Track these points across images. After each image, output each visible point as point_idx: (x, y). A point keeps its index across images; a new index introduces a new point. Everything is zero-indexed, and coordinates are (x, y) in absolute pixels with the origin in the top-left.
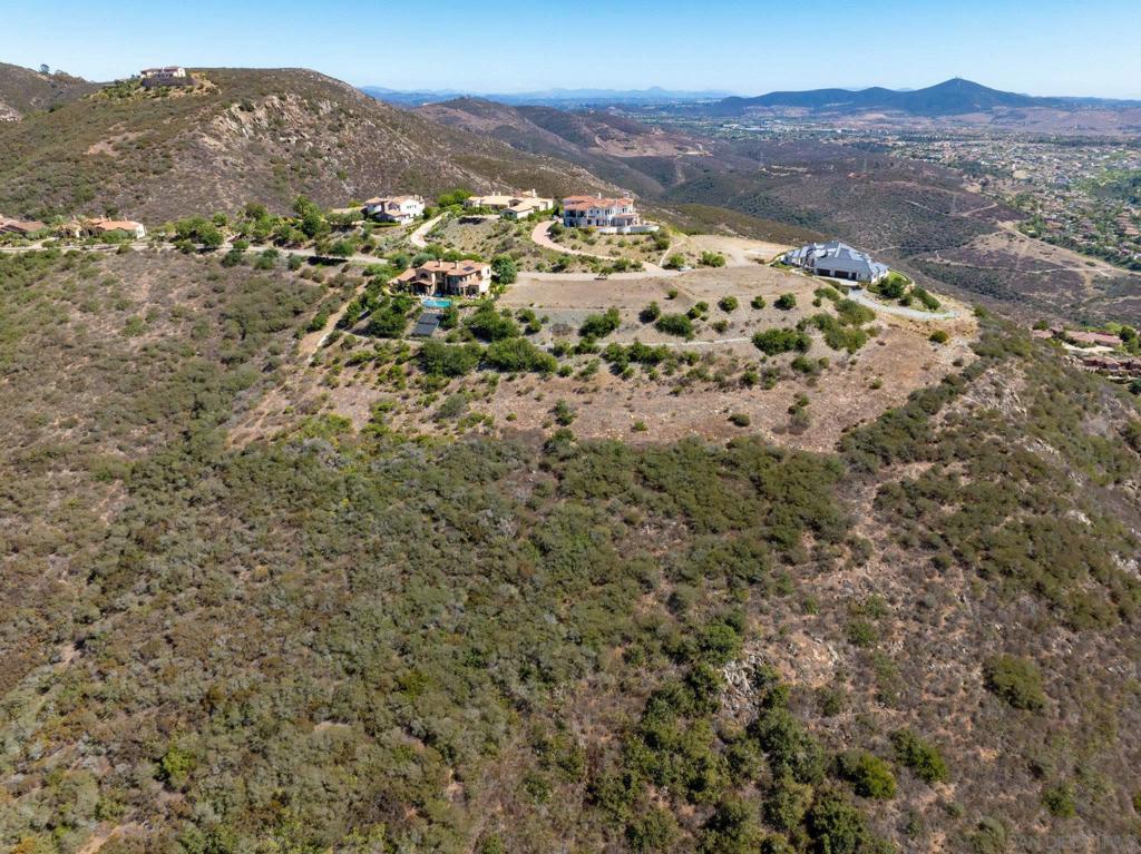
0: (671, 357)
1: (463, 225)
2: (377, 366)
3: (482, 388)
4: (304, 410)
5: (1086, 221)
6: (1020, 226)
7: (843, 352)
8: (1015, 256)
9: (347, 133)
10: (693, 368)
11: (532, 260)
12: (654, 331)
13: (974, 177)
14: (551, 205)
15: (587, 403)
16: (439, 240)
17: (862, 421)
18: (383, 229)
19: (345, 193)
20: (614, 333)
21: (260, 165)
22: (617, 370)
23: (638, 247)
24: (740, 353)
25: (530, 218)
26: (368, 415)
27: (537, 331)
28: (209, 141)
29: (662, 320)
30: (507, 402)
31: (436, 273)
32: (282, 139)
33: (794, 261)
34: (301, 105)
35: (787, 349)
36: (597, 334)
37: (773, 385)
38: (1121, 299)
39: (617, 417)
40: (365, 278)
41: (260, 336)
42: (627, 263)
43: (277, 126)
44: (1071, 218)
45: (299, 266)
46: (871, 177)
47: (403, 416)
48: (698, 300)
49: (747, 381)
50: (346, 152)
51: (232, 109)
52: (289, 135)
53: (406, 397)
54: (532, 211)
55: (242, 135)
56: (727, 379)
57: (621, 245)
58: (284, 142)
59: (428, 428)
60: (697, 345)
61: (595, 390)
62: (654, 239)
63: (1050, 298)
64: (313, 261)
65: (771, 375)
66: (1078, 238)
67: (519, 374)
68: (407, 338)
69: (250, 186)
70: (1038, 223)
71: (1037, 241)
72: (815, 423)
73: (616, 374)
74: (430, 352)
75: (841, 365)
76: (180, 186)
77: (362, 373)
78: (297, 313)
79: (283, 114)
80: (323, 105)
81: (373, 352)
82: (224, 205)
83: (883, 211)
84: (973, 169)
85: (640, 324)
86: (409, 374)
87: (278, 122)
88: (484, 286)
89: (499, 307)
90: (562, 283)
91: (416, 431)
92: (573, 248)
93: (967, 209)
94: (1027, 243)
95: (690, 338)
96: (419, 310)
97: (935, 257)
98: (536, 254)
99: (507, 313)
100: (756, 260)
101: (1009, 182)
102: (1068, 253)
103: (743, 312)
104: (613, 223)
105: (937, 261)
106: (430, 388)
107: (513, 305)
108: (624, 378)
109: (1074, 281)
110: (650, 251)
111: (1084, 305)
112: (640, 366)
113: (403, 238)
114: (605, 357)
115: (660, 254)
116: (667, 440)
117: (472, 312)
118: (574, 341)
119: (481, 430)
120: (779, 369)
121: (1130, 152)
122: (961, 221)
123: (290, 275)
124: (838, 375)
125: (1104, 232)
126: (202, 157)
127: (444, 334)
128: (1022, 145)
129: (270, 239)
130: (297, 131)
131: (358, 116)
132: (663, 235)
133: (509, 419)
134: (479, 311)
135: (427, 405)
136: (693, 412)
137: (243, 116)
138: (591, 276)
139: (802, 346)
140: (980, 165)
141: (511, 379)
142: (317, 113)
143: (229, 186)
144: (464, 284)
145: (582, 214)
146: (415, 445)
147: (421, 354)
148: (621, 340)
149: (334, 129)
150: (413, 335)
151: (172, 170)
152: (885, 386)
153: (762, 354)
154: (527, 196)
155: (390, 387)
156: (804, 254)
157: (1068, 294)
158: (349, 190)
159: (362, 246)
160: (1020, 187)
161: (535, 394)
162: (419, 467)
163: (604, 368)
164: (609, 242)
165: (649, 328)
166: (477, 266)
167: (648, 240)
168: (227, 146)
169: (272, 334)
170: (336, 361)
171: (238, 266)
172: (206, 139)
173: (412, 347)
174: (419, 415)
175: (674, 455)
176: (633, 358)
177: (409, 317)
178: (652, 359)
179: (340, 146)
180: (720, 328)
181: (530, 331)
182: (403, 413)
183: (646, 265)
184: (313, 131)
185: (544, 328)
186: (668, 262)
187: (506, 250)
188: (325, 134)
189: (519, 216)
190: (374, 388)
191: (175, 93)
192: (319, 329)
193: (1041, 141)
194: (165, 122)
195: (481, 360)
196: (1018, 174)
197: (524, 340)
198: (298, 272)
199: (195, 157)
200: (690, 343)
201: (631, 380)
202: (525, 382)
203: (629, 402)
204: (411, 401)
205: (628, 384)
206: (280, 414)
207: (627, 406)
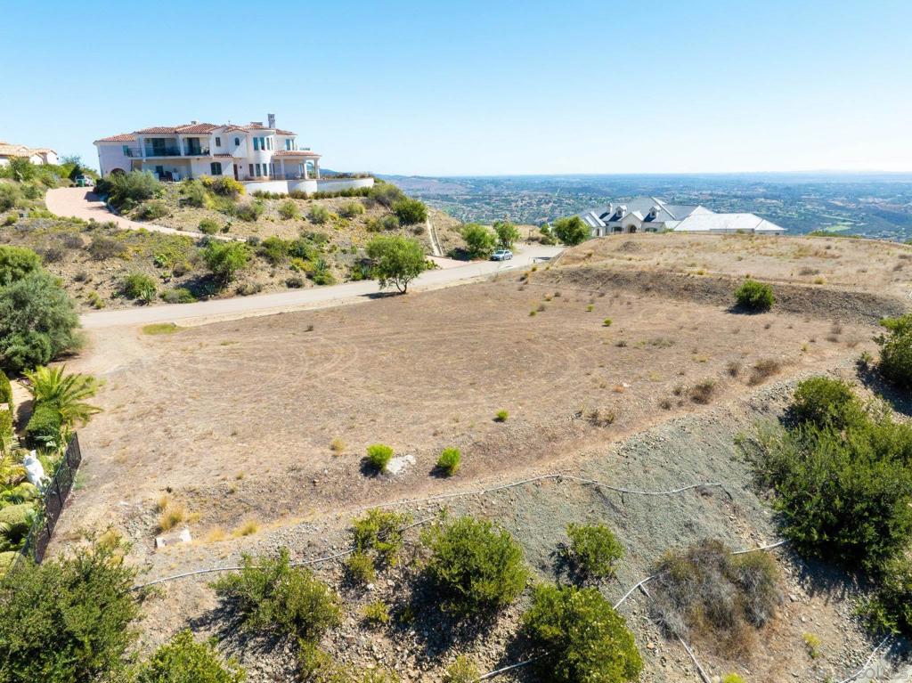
23: (357, 222)
57: (316, 220)
98: (101, 251)
104: (275, 172)
110: (389, 227)
115: (419, 231)
145: (194, 147)
164: (287, 213)
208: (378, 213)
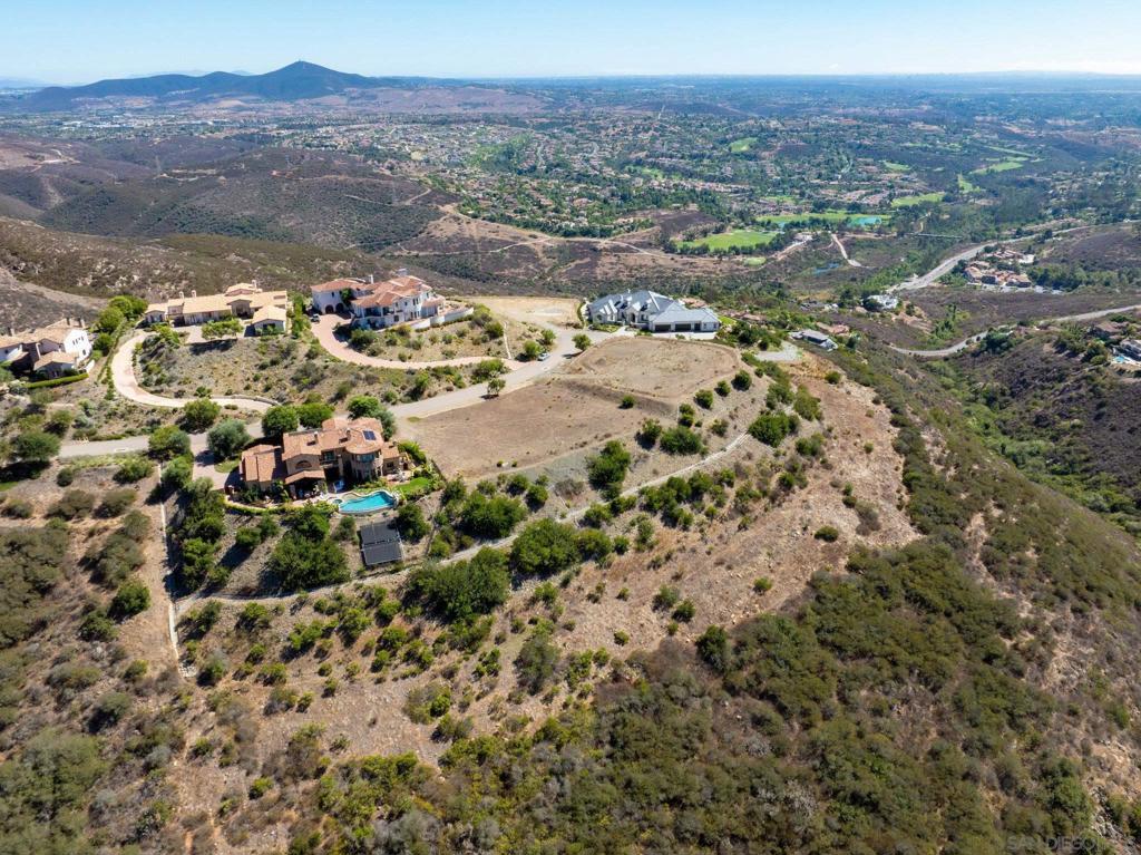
2: (349, 641)
3: (540, 612)
6: (459, 207)
7: (816, 421)
8: (472, 239)
10: (736, 488)
12: (663, 456)
13: (379, 162)
15: (677, 578)
17: (898, 492)
22: (671, 520)
23: (467, 340)
24: (757, 454)
25: (296, 324)
26: (421, 731)
27: (542, 500)
29: (666, 440)
30: (592, 619)
35: (785, 434)
36: (618, 481)
37: (804, 480)
39: (727, 583)
44: (495, 195)
46: (298, 173)
47: (479, 706)
48: (676, 404)
49: (786, 485)
53: (449, 675)
56: (770, 489)
59: (534, 711)
60: (717, 459)
61: (668, 558)
63: (520, 273)
65: (795, 470)
66: (511, 213)
67: (571, 571)
68: (361, 575)
70: (472, 204)
71: (479, 220)
73: (674, 526)
75: (826, 436)
77: (330, 662)
83: (326, 209)
84: (373, 154)
85: (645, 452)
86: (417, 632)
92: (404, 359)
93: (407, 198)
94: (473, 224)
95: (704, 454)
96: (346, 524)
98: (370, 380)
99: (486, 489)
100: (569, 325)
101: (412, 165)
102: (511, 229)
103: (720, 405)
104: (424, 314)
105: (405, 254)
106: (471, 644)
107: (476, 473)
108: (685, 529)
109: (530, 255)
110: (484, 341)
111: (548, 275)
112: (690, 505)
113: (110, 396)
114: (649, 507)
115: (500, 343)
116: (798, 590)
117: (437, 503)
118: (593, 500)
119: (603, 676)
120: (793, 460)
121: (489, 128)
122: (406, 209)
124: (832, 447)
125: (527, 205)
127: (420, 549)
128: (399, 127)
132: (486, 318)
133: (619, 642)
134: (446, 498)
135: (494, 673)
136: (781, 543)
139: (794, 427)
140: (378, 150)
141: (565, 583)
145: (386, 310)
146: (550, 746)
147: (411, 595)
148: (642, 480)
150: (367, 568)
153: (771, 449)
161: (611, 591)
163: (656, 522)
164: (433, 340)
165: (656, 456)
173: (388, 588)
174: (500, 694)
176: (678, 500)
177: (336, 538)
178: (694, 493)
180: (719, 431)
181: (534, 505)
182: (472, 701)
183: (503, 362)
185: (548, 494)
186: (518, 352)
190: (379, 680)
193: (414, 122)
195: (510, 570)
196: (415, 156)
197: (540, 520)
200: (708, 460)
201: (692, 528)
202: (587, 580)
203: (714, 558)
204: (463, 675)
205: (693, 535)
206: (246, 802)
207: (720, 563)
208: (478, 332)
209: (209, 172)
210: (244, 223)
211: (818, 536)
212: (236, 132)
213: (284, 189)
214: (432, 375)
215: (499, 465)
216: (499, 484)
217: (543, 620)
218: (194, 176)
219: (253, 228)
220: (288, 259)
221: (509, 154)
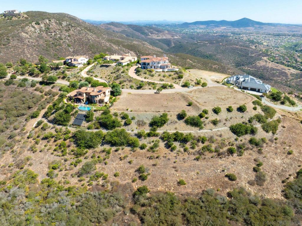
0: (194, 139)
1: (102, 68)
2: (55, 141)
3: (103, 155)
4: (18, 166)
5: (286, 57)
6: (268, 58)
7: (270, 133)
8: (268, 67)
9: (71, 32)
10: (204, 145)
11: (128, 83)
12: (184, 124)
13: (253, 44)
14: (136, 59)
15: (154, 165)
16: (92, 74)
17: (290, 175)
18: (71, 69)
19: (70, 51)
20: (165, 125)
21: (41, 42)
22: (168, 146)
23: (171, 77)
24: (225, 136)
25: (128, 65)
26: (47, 170)
27: (129, 124)
28: (24, 34)
29: (187, 119)
30: (114, 164)
31: (86, 93)
32: (49, 34)
33: (231, 82)
34: (56, 23)
35: (246, 133)
36: (158, 126)
37: (242, 153)
38: (299, 80)
39: (170, 175)
40: (59, 92)
41: (12, 119)
42: (167, 85)
43: (48, 29)
44: (282, 56)
45: (35, 85)
46: (227, 44)
47: (64, 172)
48: (203, 108)
49: (231, 152)
50: (71, 38)
51: (33, 24)
52: (52, 32)
53: (66, 161)
54: (129, 62)
55: (36, 32)
56: (221, 151)
57: (164, 77)
58: (50, 35)
60: (205, 132)
61: (157, 157)
62: (177, 74)
63: (279, 79)
64: (41, 83)
65: (241, 148)
66: (285, 62)
67: (120, 148)
68: (70, 126)
69: (37, 49)
70: (273, 58)
71: (273, 62)
72: (268, 178)
73: (168, 148)
74: (79, 136)
75: (271, 141)
76: (12, 49)
77: (48, 144)
78: (29, 108)
79: (50, 26)
80: (63, 23)
81: (54, 133)
82: (27, 56)
83: (230, 54)
84: (252, 42)
85: (177, 120)
86: (69, 146)
87: (48, 28)
88: (107, 99)
89: (112, 111)
90: (141, 95)
91: (68, 183)
92: (145, 78)
93: (254, 54)
94: (271, 63)
95: (201, 128)
96: (76, 112)
97: (246, 67)
98: (130, 81)
99: (116, 115)
100: (216, 81)
101: (262, 46)
102: (283, 66)
103: (224, 114)
104: (161, 68)
105: (246, 69)
106: (77, 155)
107: (119, 110)
108: (172, 151)
109: (285, 75)
110: (175, 79)
111: (289, 81)
112: (179, 143)
113: (78, 73)
114: (162, 139)
115: (180, 80)
116: (196, 191)
117: (100, 114)
118: (147, 130)
119: (101, 183)
120: (244, 144)
121: (293, 38)
122: (252, 57)
123: (31, 89)
124: (271, 146)
125: (291, 60)
126: (21, 40)
127: (87, 125)
128: (264, 36)
129: (27, 73)
130: (54, 31)
131: (75, 27)
132: (181, 72)
133: (115, 175)
134: (103, 113)
135: (75, 166)
136: (207, 171)
137: (36, 26)
138: (153, 91)
139: (253, 132)
140: (254, 41)
141: (116, 151)
142: (62, 25)
143: (29, 50)
144: (97, 99)
145: (148, 64)
146: (67, 193)
147: (74, 136)
148: (169, 129)
149: (66, 31)
150: (73, 125)
151: (10, 44)
152: (294, 152)
153: (235, 136)
154: (127, 56)
155: (60, 154)
156: (235, 80)
157: (284, 78)
158: (71, 50)
159: (62, 76)
160: (265, 47)
161: (128, 159)
162: (66, 211)
163: (162, 144)
164: (159, 75)
165: (182, 123)
166: (104, 90)
167: (174, 74)
168: (30, 36)
169: (18, 118)
170: (38, 137)
171: (11, 86)
172: (23, 34)
173: (72, 131)
174: (71, 172)
175: (202, 204)
176: (175, 140)
177: (72, 115)
178: (184, 140)
179: (69, 36)
180: (215, 123)
181: (126, 124)
182: (64, 170)
183: (175, 85)
184: (60, 31)
185: (133, 122)
186: (184, 84)
187: (118, 79)
188: (64, 32)
189: (124, 64)
190: (52, 154)
191: (14, 19)
192: (36, 117)
193: (269, 35)
194: (9, 28)
195: (103, 140)
196: (264, 44)
197: (123, 130)
198: (34, 88)
199: (18, 40)
200: (201, 131)
201: (175, 152)
202: (124, 153)
203: (175, 165)
204: (68, 162)
205: (174, 154)
206: (7, 167)
207: (174, 167)
208: (176, 76)
209: (206, 42)
210: (208, 55)
211: (226, 176)
212: (220, 34)
213: (221, 48)
214: (148, 84)
215: (127, 110)
216: (120, 115)
217: (102, 158)
218: (202, 43)
219: (210, 57)
220: (202, 62)
221: (296, 46)
